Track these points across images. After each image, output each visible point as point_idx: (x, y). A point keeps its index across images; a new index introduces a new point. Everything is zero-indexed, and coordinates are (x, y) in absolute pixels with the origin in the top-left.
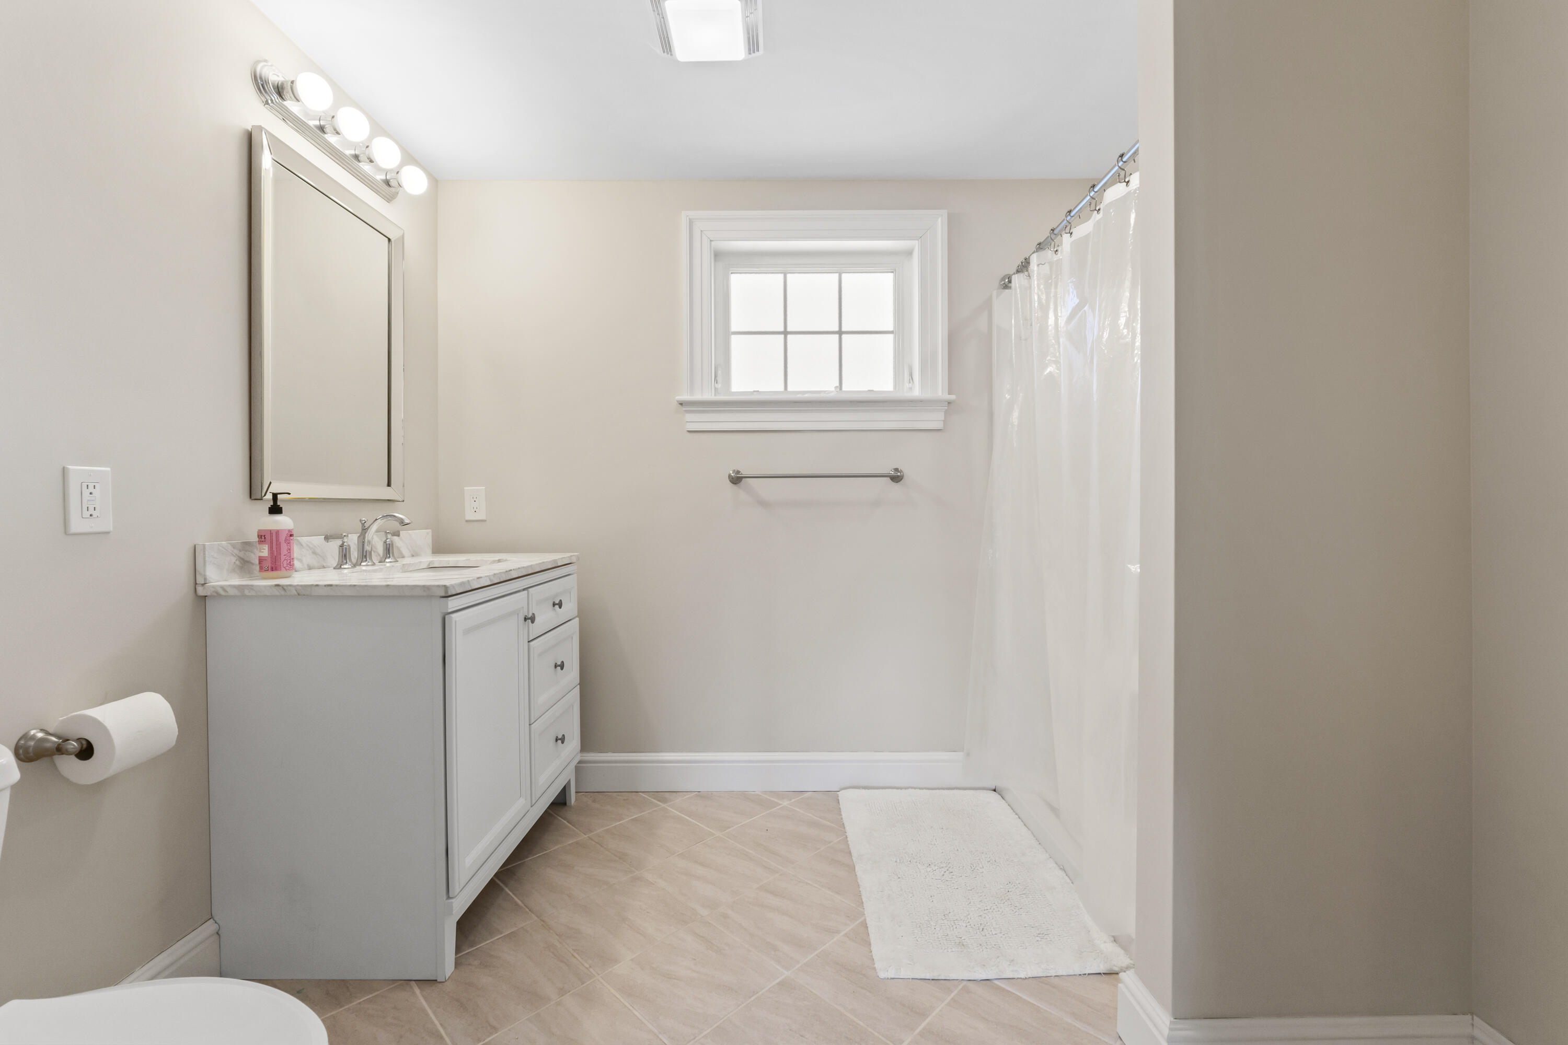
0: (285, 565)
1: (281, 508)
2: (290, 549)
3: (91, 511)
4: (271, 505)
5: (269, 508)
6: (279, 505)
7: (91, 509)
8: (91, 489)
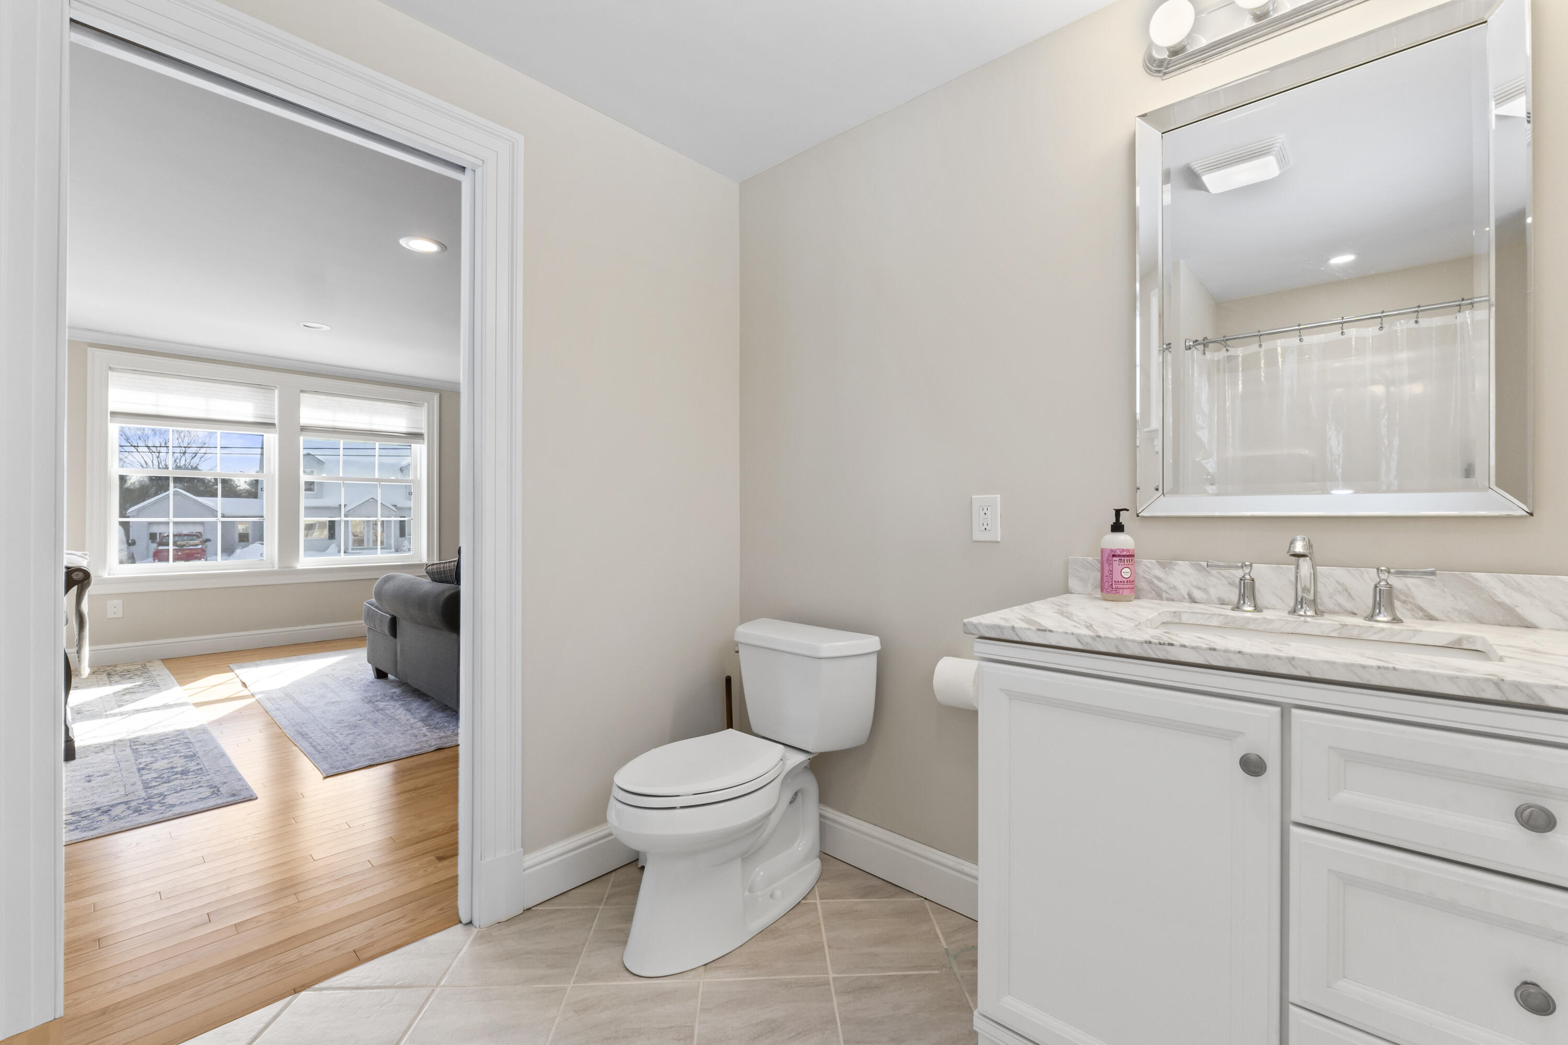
0: (1106, 587)
1: (1123, 525)
2: (1112, 571)
3: (985, 526)
4: (1114, 523)
5: (1112, 525)
6: (1121, 523)
7: (985, 524)
8: (985, 511)
